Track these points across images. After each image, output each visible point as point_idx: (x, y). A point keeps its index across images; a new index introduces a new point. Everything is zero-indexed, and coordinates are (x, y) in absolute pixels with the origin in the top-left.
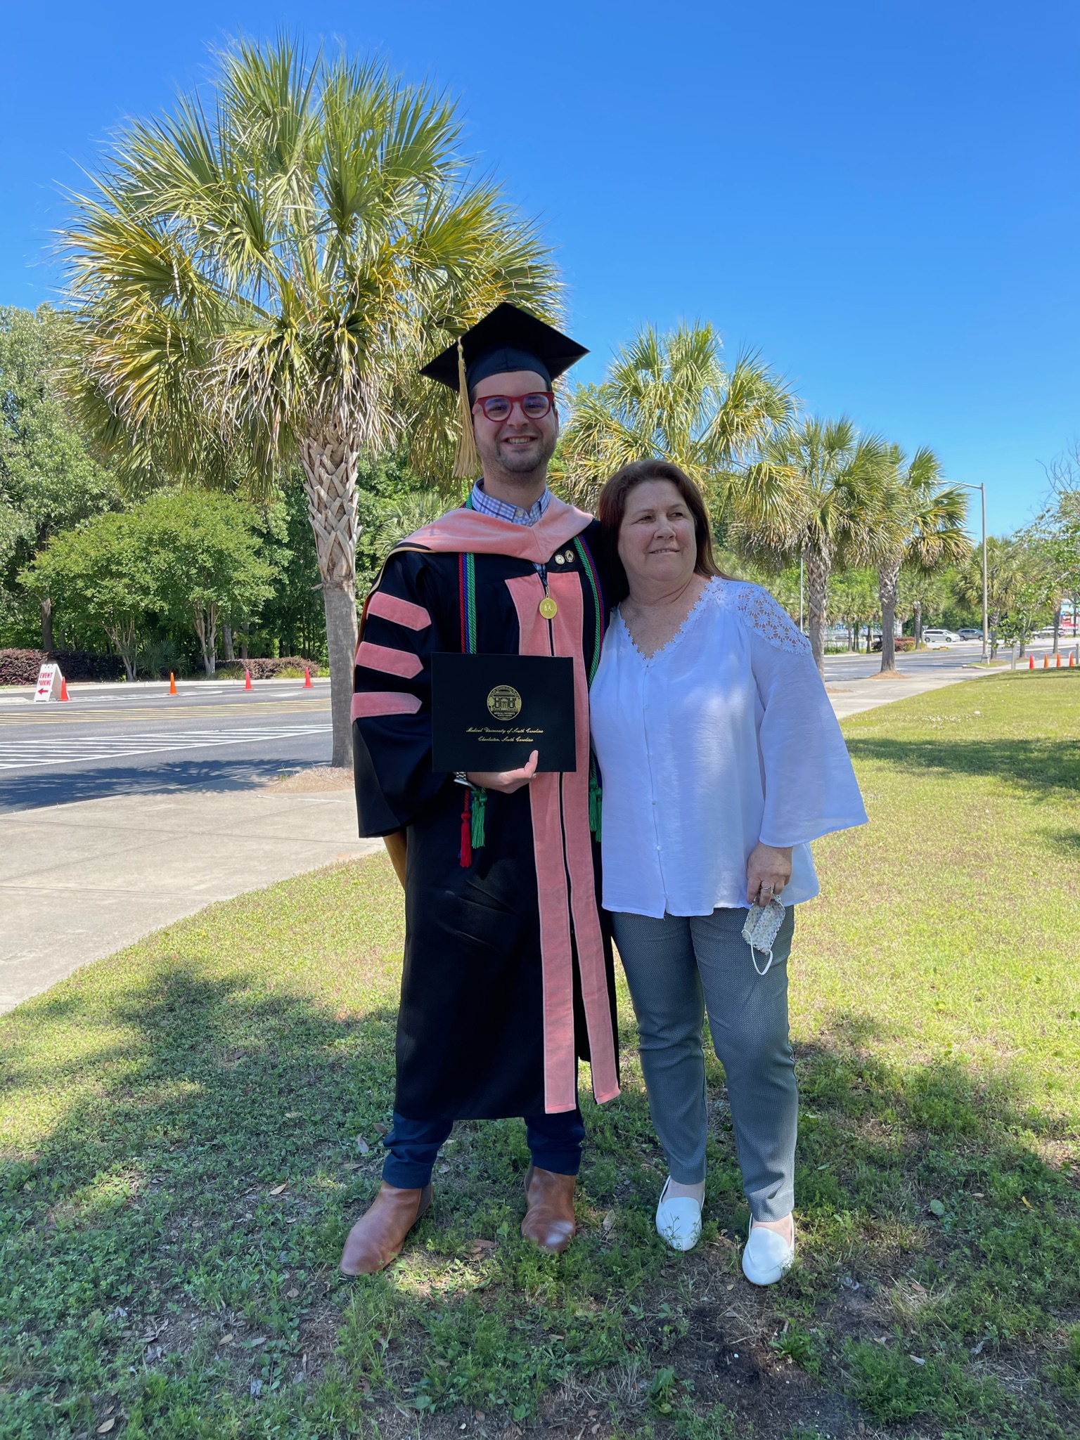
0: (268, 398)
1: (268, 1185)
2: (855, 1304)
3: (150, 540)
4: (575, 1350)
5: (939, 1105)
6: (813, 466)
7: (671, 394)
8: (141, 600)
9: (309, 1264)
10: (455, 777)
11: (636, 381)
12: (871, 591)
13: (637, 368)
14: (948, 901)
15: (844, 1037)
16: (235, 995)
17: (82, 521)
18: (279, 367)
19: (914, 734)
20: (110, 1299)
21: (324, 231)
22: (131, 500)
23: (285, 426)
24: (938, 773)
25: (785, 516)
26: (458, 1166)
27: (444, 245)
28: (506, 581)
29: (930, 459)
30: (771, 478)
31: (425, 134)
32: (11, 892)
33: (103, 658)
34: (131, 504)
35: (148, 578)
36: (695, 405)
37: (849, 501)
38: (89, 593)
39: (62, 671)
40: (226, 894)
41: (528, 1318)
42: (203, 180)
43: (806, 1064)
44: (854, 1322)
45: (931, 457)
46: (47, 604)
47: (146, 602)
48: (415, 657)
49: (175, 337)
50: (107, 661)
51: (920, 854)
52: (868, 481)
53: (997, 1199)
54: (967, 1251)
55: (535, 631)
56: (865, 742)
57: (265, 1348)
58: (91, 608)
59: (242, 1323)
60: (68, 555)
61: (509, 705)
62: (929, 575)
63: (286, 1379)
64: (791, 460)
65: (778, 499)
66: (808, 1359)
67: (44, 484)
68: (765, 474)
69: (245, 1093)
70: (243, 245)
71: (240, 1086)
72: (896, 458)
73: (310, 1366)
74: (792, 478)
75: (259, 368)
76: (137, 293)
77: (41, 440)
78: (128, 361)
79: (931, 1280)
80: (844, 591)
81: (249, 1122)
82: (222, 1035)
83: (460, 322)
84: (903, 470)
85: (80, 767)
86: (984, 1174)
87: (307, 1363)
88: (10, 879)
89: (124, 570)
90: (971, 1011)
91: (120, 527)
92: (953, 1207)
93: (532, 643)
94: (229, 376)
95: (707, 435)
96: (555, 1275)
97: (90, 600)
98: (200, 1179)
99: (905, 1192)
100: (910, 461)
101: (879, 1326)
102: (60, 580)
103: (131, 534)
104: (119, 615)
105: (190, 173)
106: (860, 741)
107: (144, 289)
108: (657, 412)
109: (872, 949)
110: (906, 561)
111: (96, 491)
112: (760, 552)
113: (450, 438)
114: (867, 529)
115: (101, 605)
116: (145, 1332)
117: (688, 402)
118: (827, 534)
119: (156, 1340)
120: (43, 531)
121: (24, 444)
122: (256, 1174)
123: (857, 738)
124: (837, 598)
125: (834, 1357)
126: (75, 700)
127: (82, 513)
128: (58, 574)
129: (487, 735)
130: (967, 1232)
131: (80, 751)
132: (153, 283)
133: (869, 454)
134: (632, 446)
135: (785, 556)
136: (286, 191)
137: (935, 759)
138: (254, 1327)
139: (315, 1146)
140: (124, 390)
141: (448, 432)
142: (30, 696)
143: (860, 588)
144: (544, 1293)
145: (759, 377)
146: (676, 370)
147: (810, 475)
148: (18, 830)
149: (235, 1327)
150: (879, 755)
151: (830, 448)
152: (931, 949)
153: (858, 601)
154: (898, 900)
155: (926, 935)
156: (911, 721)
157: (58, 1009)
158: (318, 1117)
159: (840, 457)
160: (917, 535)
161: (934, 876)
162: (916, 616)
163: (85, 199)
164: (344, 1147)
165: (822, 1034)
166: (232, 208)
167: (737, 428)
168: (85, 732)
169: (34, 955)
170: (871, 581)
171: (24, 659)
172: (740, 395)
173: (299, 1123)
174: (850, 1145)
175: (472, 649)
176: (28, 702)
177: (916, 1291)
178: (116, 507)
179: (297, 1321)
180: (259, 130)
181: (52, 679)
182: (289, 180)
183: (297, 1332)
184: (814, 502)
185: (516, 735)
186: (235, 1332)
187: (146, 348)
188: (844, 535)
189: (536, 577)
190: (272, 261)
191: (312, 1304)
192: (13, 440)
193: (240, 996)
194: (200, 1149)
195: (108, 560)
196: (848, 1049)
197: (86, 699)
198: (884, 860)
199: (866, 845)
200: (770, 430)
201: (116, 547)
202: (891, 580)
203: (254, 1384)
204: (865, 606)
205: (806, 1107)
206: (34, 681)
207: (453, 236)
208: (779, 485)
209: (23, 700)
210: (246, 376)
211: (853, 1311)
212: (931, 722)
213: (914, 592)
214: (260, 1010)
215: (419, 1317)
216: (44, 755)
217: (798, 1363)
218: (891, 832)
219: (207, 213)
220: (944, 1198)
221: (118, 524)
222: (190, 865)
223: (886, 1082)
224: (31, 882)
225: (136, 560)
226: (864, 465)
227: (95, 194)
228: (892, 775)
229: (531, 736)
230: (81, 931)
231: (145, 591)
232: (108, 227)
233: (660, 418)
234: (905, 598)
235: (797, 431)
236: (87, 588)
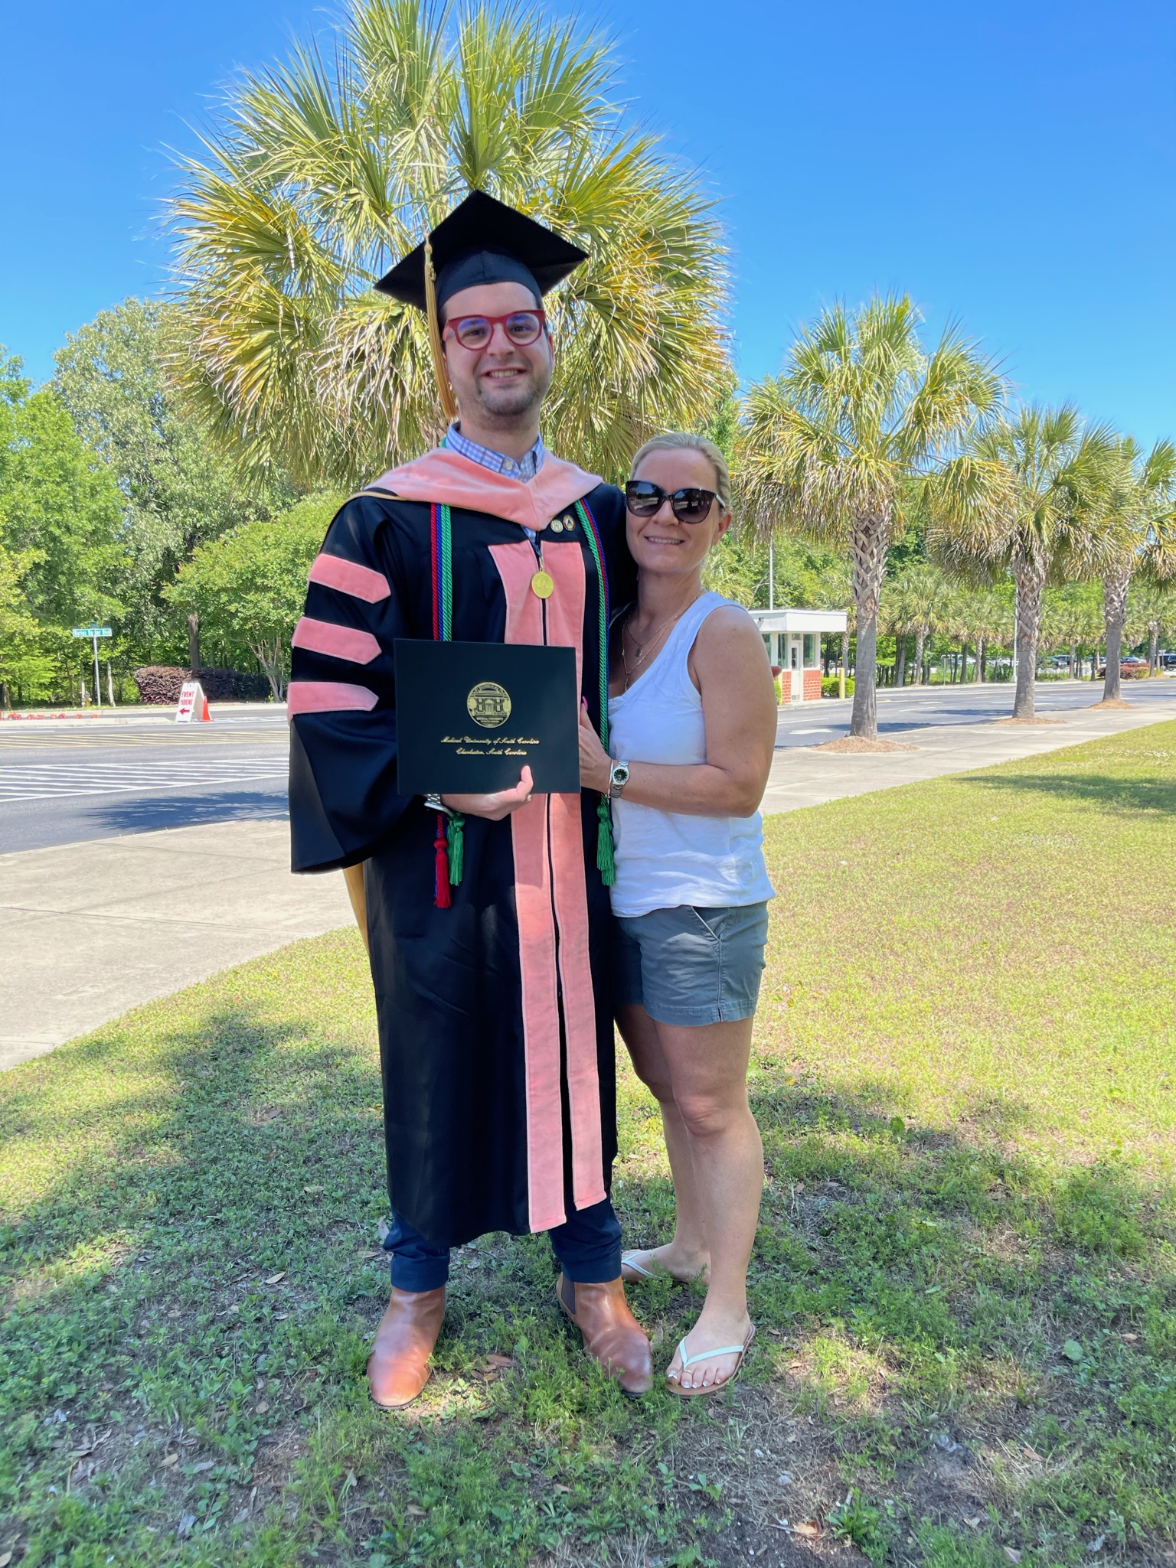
0: (387, 382)
1: (267, 1272)
2: (947, 1470)
3: (296, 551)
4: (579, 1508)
5: (1091, 1218)
6: (1027, 463)
7: (859, 379)
8: (286, 615)
9: (288, 1372)
10: (425, 800)
11: (818, 365)
12: (1098, 610)
13: (820, 350)
14: (1144, 966)
15: (988, 1127)
16: (289, 1044)
17: (227, 531)
18: (398, 348)
19: (1131, 771)
20: (51, 1398)
21: (454, 191)
22: (278, 509)
23: (407, 414)
24: (1153, 816)
25: (990, 519)
26: (490, 1261)
27: (588, 202)
28: (491, 548)
29: (1170, 454)
30: (973, 475)
31: (570, 77)
32: (92, 921)
33: (248, 678)
34: (278, 513)
35: (294, 591)
36: (886, 390)
37: (1070, 503)
38: (232, 608)
39: (205, 690)
40: (315, 930)
41: (534, 1460)
42: (320, 135)
43: (936, 1158)
44: (943, 1496)
45: (1173, 451)
46: (193, 618)
47: (291, 617)
48: (371, 637)
49: (288, 316)
50: (252, 681)
51: (1117, 909)
52: (1093, 479)
53: (1152, 1344)
54: (1102, 1410)
55: (525, 612)
56: (1072, 779)
57: (210, 1475)
58: (236, 624)
59: (192, 1441)
60: (213, 567)
61: (495, 708)
62: (1166, 590)
63: (225, 1517)
64: (1003, 456)
65: (982, 501)
66: (871, 1542)
67: (190, 492)
68: (967, 470)
69: (266, 1158)
70: (361, 208)
71: (264, 1151)
72: (1129, 453)
73: (258, 1503)
74: (999, 477)
75: (376, 347)
76: (247, 267)
77: (187, 445)
78: (237, 343)
79: (1049, 1444)
80: (1066, 610)
81: (261, 1195)
82: (262, 1090)
83: (602, 292)
84: (1139, 466)
85: (207, 791)
86: (1139, 1309)
87: (256, 1497)
88: (96, 906)
89: (269, 583)
90: (1155, 1101)
91: (266, 538)
92: (1094, 1350)
93: (521, 629)
94: (344, 360)
95: (899, 428)
96: (575, 1407)
97: (233, 615)
98: (190, 1260)
99: (1035, 1328)
100: (1147, 455)
101: (973, 1503)
102: (203, 595)
103: (277, 544)
104: (265, 631)
105: (306, 130)
106: (1065, 778)
107: (255, 263)
108: (843, 400)
109: (1040, 1020)
110: (1138, 572)
111: (242, 499)
112: (963, 562)
113: (597, 427)
114: (1090, 535)
115: (246, 620)
116: (81, 1443)
117: (878, 387)
118: (1042, 541)
119: (89, 1455)
120: (191, 541)
121: (171, 450)
122: (252, 1257)
123: (1063, 774)
124: (1057, 618)
125: (910, 1540)
126: (217, 721)
127: (229, 522)
128: (202, 588)
129: (468, 747)
130: (1107, 1384)
131: (210, 774)
132: (266, 256)
133: (1095, 448)
134: (812, 439)
135: (990, 565)
136: (414, 149)
137: (1152, 800)
138: (204, 1448)
139: (330, 1227)
140: (232, 377)
141: (594, 420)
142: (172, 716)
143: (1085, 606)
144: (557, 1429)
145: (964, 358)
146: (865, 350)
147: (1025, 470)
148: (119, 855)
149: (183, 1445)
150: (1084, 794)
151: (1050, 440)
152: (1113, 1024)
153: (1083, 621)
154: (1082, 962)
155: (1110, 1005)
156: (1131, 756)
157: (94, 1051)
158: (340, 1193)
159: (1061, 452)
160: (1152, 543)
161: (1131, 935)
162: (1150, 639)
163: (195, 164)
164: (362, 1231)
165: (963, 1120)
166: (348, 166)
167: (935, 417)
168: (220, 754)
169: (96, 990)
170: (1100, 599)
171: (168, 678)
172: (940, 379)
173: (317, 1201)
174: (974, 1262)
175: (447, 634)
176: (170, 722)
177: (1028, 1460)
178: (264, 516)
179: (255, 1444)
180: (384, 79)
181: (193, 698)
182: (418, 134)
183: (252, 1459)
184: (1027, 504)
185: (504, 746)
186: (183, 1453)
187: (256, 328)
188: (1063, 542)
189: (526, 545)
190: (395, 228)
191: (279, 1423)
192: (161, 446)
193: (293, 1045)
194: (200, 1223)
195: (253, 572)
196: (991, 1142)
197: (229, 720)
198: (1071, 915)
199: (1053, 897)
200: (974, 418)
201: (261, 559)
202: (1119, 596)
203: (184, 1520)
204: (1090, 627)
205: (926, 1212)
206: (174, 700)
207: (598, 191)
208: (982, 483)
209: (164, 721)
210: (362, 357)
211: (945, 1479)
212: (1156, 758)
213: (1151, 611)
214: (310, 1064)
215: (400, 1450)
216: (171, 777)
217: (858, 1544)
218: (1086, 883)
219: (321, 172)
220: (1084, 1338)
221: (264, 534)
222: (286, 898)
223: (1032, 1185)
224: (116, 911)
225: (283, 572)
226: (1088, 461)
227: (207, 159)
228: (1097, 817)
229: (523, 747)
230: (152, 965)
231: (291, 605)
232: (220, 194)
233: (845, 408)
234: (1139, 618)
235: (1006, 421)
236: (230, 602)
